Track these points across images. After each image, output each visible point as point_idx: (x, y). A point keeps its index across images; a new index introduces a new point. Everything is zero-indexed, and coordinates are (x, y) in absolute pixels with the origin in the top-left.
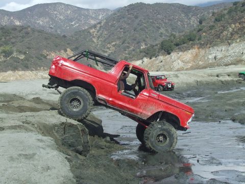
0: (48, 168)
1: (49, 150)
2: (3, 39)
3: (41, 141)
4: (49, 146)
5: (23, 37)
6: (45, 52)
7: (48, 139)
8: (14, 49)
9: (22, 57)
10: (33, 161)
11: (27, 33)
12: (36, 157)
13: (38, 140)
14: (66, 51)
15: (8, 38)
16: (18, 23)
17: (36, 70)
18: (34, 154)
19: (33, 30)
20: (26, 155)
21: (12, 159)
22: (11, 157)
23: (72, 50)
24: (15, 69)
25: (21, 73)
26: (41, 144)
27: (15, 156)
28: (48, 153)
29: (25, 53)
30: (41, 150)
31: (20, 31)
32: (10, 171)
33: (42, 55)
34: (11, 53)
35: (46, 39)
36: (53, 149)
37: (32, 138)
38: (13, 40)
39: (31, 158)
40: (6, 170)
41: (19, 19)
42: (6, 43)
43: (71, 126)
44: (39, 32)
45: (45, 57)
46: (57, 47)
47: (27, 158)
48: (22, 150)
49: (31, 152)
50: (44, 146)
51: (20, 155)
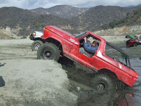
0: (58, 76)
1: (58, 68)
3: (55, 64)
5: (50, 19)
8: (46, 24)
11: (52, 18)
12: (53, 71)
13: (54, 64)
14: (68, 26)
15: (43, 19)
16: (48, 13)
18: (52, 70)
19: (54, 17)
21: (43, 71)
22: (43, 70)
23: (70, 26)
28: (58, 70)
30: (55, 68)
31: (49, 17)
32: (42, 76)
35: (60, 20)
36: (60, 68)
38: (46, 21)
39: (51, 71)
40: (40, 76)
42: (43, 22)
44: (57, 17)
46: (64, 24)
47: (49, 71)
48: (47, 68)
49: (51, 69)
50: (57, 67)
51: (46, 70)
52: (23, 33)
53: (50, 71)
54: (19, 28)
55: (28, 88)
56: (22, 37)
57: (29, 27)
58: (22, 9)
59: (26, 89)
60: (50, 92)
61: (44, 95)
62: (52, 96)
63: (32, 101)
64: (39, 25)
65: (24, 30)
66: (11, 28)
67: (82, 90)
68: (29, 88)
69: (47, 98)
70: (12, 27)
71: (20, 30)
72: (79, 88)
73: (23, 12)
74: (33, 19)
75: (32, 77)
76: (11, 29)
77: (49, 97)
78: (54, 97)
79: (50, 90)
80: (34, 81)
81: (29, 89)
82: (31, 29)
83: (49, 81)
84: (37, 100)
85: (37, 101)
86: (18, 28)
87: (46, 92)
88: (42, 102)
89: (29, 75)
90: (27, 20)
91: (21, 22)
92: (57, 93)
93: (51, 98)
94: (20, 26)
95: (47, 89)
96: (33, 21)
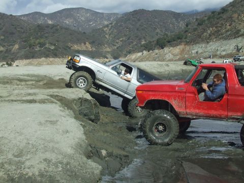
0: (67, 132)
1: (68, 118)
2: (39, 34)
3: (63, 111)
4: (68, 115)
5: (53, 33)
6: (69, 44)
8: (47, 41)
9: (53, 48)
10: (56, 126)
11: (57, 30)
12: (59, 123)
13: (61, 110)
14: (85, 44)
15: (42, 33)
16: (50, 22)
17: (63, 57)
18: (57, 121)
19: (62, 28)
20: (51, 121)
21: (40, 124)
22: (40, 122)
23: (90, 44)
24: (47, 56)
25: (51, 59)
26: (62, 113)
27: (43, 122)
28: (67, 121)
29: (55, 45)
30: (63, 117)
31: (51, 29)
32: (39, 132)
33: (67, 46)
34: (45, 44)
35: (71, 34)
36: (71, 117)
37: (55, 109)
38: (47, 35)
39: (55, 123)
40: (36, 132)
41: (51, 19)
42: (41, 37)
43: (86, 100)
44: (66, 29)
45: (70, 48)
46: (79, 41)
47: (51, 124)
48: (48, 117)
49: (55, 119)
50: (65, 115)
51: (47, 121)
52: (6, 57)
53: (53, 123)
55: (13, 155)
56: (5, 63)
57: (17, 46)
58: (4, 14)
59: (10, 156)
60: (53, 161)
61: (43, 166)
62: (57, 167)
63: (20, 178)
64: (35, 43)
65: (8, 51)
67: (110, 155)
68: (16, 154)
69: (47, 172)
71: (1, 52)
72: (104, 152)
73: (5, 20)
74: (24, 32)
75: (21, 134)
77: (50, 169)
78: (60, 169)
79: (53, 157)
80: (25, 141)
81: (15, 156)
82: (19, 49)
83: (52, 141)
84: (30, 174)
85: (29, 177)
87: (45, 160)
88: (39, 179)
89: (15, 130)
90: (12, 34)
91: (2, 37)
92: (65, 161)
93: (55, 170)
95: (48, 155)
96: (24, 35)
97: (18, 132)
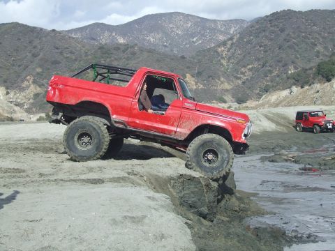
0: (163, 237)
1: (162, 212)
2: (103, 62)
3: (153, 199)
4: (163, 207)
5: (128, 59)
7: (162, 197)
10: (142, 226)
11: (134, 54)
12: (146, 221)
13: (149, 198)
14: (184, 77)
15: (108, 60)
16: (121, 41)
18: (144, 217)
19: (142, 50)
20: (133, 217)
21: (114, 222)
22: (114, 220)
23: (193, 76)
26: (152, 203)
27: (119, 218)
28: (162, 216)
30: (153, 211)
31: (124, 51)
32: (112, 238)
35: (158, 61)
36: (168, 211)
37: (141, 196)
39: (139, 222)
40: (107, 237)
41: (124, 35)
43: (191, 179)
44: (149, 51)
47: (134, 222)
48: (128, 211)
49: (140, 214)
50: (156, 207)
51: (125, 217)
53: (136, 220)
54: (33, 89)
56: (43, 115)
58: (41, 29)
66: (7, 88)
70: (11, 84)
71: (36, 95)
73: (44, 39)
74: (76, 60)
75: (81, 241)
76: (8, 93)
86: (28, 87)
89: (71, 235)
90: (56, 63)
91: (39, 70)
94: (34, 82)
96: (76, 65)
97: (75, 238)
